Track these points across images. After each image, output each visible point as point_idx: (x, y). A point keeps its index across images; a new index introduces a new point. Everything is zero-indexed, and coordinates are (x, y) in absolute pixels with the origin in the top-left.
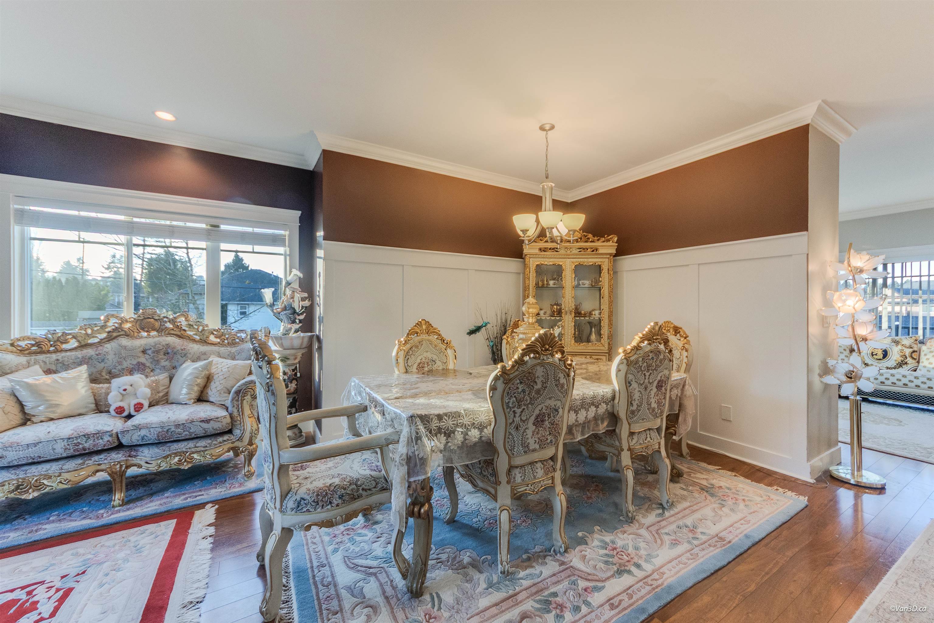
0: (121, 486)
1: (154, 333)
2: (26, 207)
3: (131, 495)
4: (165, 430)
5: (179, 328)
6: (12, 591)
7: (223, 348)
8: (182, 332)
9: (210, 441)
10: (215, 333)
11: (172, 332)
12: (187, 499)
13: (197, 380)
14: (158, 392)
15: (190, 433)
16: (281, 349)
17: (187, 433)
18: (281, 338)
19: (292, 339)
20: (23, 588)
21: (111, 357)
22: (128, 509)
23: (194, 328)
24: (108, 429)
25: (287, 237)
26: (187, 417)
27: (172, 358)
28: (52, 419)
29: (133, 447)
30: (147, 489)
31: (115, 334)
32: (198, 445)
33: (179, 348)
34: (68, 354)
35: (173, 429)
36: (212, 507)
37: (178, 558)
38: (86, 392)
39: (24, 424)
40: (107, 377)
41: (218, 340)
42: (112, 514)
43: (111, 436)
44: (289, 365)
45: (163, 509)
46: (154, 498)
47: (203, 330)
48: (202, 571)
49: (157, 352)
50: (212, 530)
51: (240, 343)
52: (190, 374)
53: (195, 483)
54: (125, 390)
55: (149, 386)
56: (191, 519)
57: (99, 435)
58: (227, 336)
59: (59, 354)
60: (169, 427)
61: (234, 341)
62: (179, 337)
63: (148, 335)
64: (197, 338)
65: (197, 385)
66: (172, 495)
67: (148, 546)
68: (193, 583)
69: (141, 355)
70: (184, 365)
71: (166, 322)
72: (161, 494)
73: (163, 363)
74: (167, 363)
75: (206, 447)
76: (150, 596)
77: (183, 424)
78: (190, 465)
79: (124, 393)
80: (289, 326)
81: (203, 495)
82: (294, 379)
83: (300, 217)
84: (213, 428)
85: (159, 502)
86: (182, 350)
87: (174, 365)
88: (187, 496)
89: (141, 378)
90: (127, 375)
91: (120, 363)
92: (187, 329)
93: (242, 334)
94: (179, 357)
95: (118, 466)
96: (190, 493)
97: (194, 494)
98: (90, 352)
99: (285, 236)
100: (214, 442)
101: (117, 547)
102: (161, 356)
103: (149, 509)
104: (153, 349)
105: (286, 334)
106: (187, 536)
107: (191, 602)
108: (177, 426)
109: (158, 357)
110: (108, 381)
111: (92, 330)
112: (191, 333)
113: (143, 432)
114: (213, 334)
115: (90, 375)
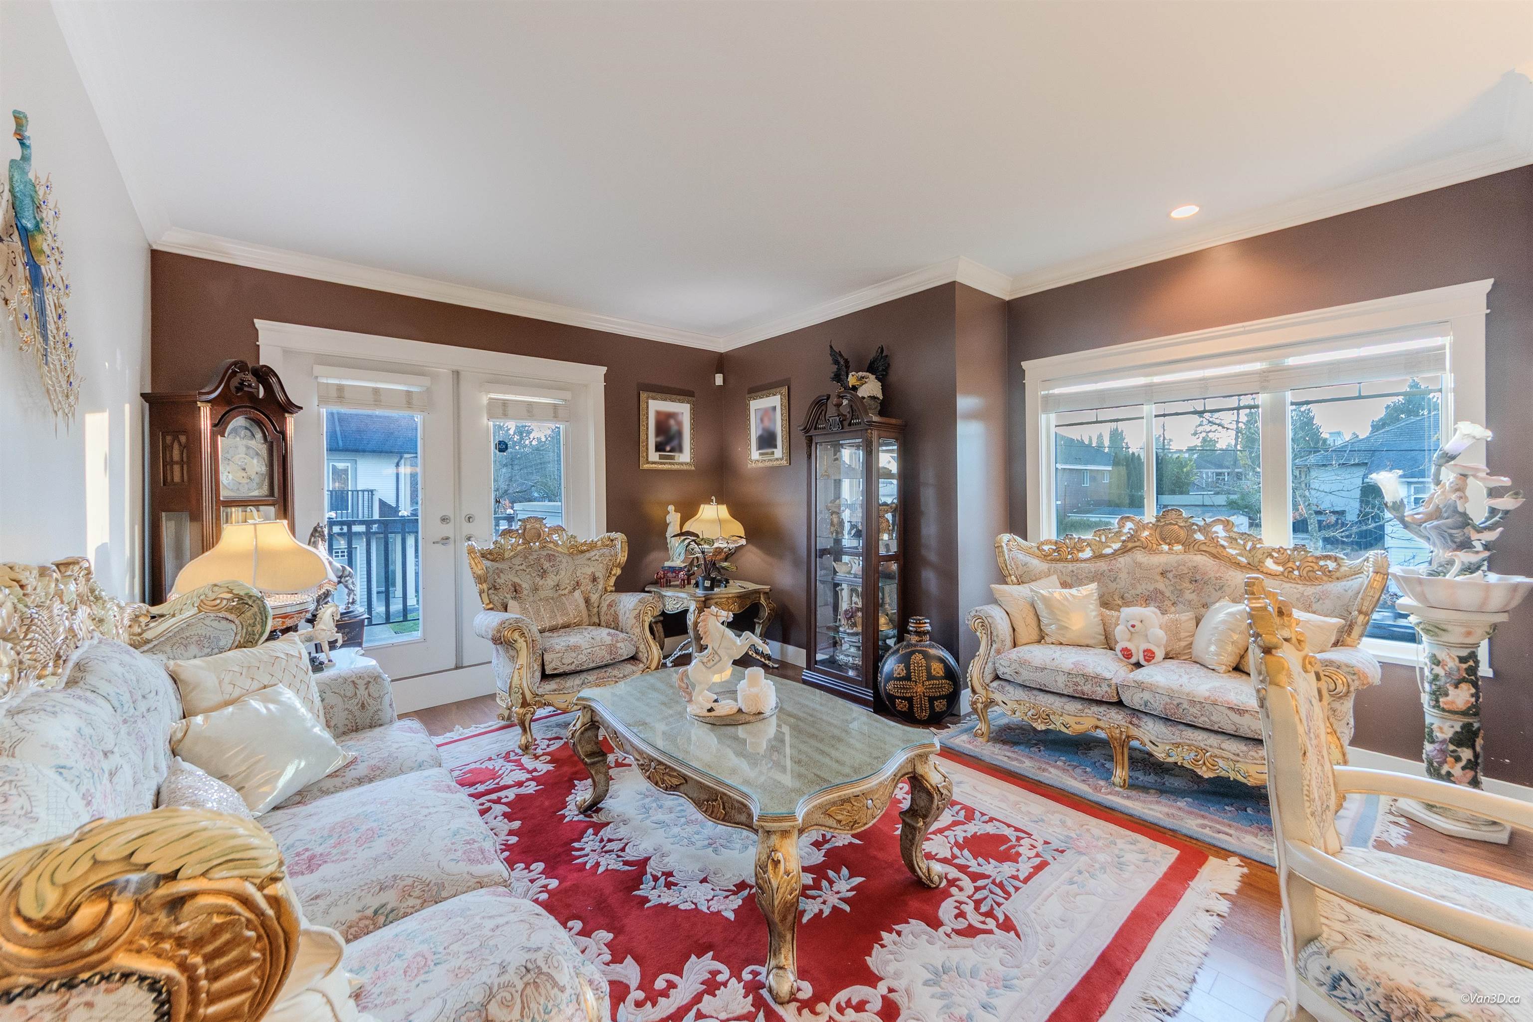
0: (1123, 760)
1: (1178, 548)
2: (1051, 392)
3: (1137, 779)
4: (1175, 703)
5: (1214, 540)
6: (1009, 826)
7: (1290, 585)
8: (1220, 550)
9: (1245, 748)
10: (1275, 555)
11: (1204, 548)
12: (1204, 826)
13: (1233, 634)
14: (1180, 640)
15: (1211, 721)
16: (1420, 605)
17: (1206, 719)
18: (1420, 581)
19: (1452, 585)
20: (1017, 829)
21: (1123, 575)
22: (1128, 797)
23: (1238, 544)
24: (1108, 675)
25: (1448, 351)
26: (1207, 694)
27: (1202, 589)
28: (1061, 644)
29: (1136, 712)
30: (1159, 780)
31: (1130, 545)
32: (1224, 746)
33: (1212, 575)
34: (1083, 565)
35: (1185, 706)
36: (1239, 866)
37: (1162, 916)
38: (1095, 617)
39: (1039, 642)
40: (1120, 602)
41: (1281, 569)
42: (1110, 793)
43: (1110, 686)
44: (1449, 646)
45: (1168, 823)
46: (1163, 800)
47: (1254, 548)
48: (1185, 964)
49: (1180, 577)
50: (1223, 906)
51: (1325, 578)
52: (1224, 622)
53: (1226, 807)
54: (1133, 626)
55: (1166, 628)
56: (1200, 866)
57: (1098, 679)
58: (1298, 563)
59: (1075, 564)
60: (1181, 701)
61: (1311, 574)
62: (1214, 556)
63: (1170, 549)
64: (1243, 560)
65: (1233, 643)
66: (1187, 808)
67: (1132, 868)
68: (1168, 972)
69: (1159, 577)
70: (1217, 605)
71: (1195, 532)
72: (1173, 797)
73: (1188, 596)
74: (1193, 596)
75: (1238, 755)
76: (1111, 943)
77: (1201, 703)
78: (1212, 775)
79: (1131, 629)
80: (1448, 555)
81: (1231, 836)
82: (1463, 680)
83: (1488, 295)
84: (1249, 727)
85: (1166, 810)
86: (1217, 579)
87: (1204, 601)
88: (1206, 822)
89: (1155, 613)
90: (1141, 605)
91: (1134, 586)
92: (1225, 544)
93: (1329, 563)
94: (1211, 589)
95: (1118, 731)
96: (1212, 820)
97: (1218, 826)
98: (1102, 565)
99: (1444, 349)
100: (1252, 753)
101: (1100, 844)
102: (1186, 584)
103: (1151, 812)
104: (1174, 572)
105: (1439, 574)
106: (1185, 889)
107: (1155, 1002)
108: (1193, 702)
109: (1181, 585)
110: (1118, 608)
111: (1107, 537)
112: (1234, 552)
113: (1147, 696)
114: (1272, 557)
115: (1101, 597)
